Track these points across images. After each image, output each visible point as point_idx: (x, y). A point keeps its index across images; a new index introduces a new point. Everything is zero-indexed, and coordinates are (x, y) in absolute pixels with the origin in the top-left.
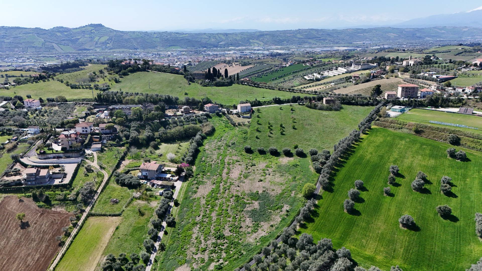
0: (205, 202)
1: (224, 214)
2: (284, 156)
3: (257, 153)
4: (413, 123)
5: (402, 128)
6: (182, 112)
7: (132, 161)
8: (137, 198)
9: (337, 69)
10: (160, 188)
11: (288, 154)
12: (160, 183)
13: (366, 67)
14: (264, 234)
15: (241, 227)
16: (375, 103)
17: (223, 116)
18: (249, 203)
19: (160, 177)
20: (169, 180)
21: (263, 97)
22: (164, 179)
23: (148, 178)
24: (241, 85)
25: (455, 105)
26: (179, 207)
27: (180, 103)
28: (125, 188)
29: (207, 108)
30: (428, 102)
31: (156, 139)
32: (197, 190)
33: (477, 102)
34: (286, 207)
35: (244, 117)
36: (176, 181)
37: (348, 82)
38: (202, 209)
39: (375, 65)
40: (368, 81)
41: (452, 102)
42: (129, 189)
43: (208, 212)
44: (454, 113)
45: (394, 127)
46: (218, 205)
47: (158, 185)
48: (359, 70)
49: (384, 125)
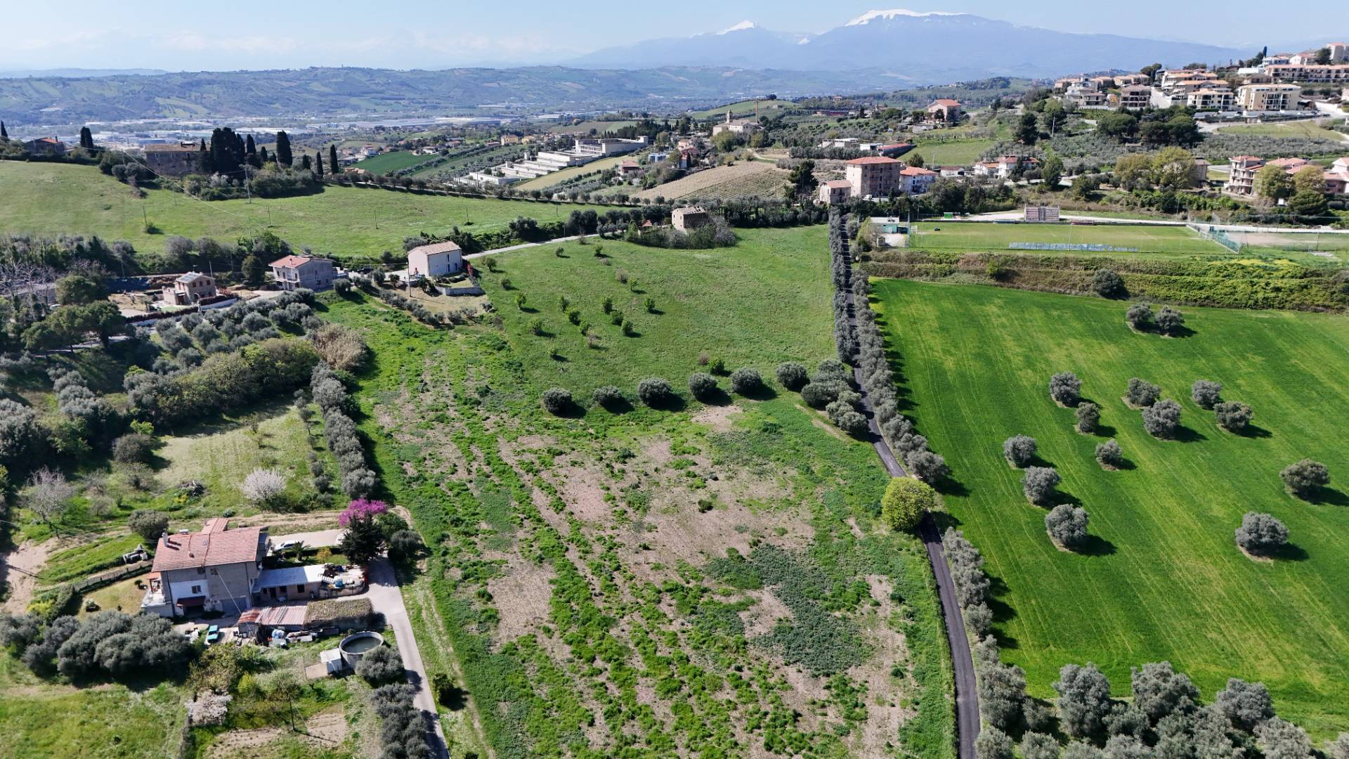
0: (568, 649)
1: (685, 679)
2: (698, 403)
3: (595, 410)
4: (976, 253)
5: (951, 272)
6: (181, 299)
7: (61, 545)
8: (212, 727)
9: (534, 159)
10: (309, 638)
11: (711, 396)
12: (297, 615)
13: (616, 148)
14: (897, 717)
15: (796, 716)
16: (814, 215)
17: (366, 297)
18: (743, 606)
19: (273, 590)
20: (322, 593)
21: (469, 224)
22: (293, 592)
23: (207, 607)
24: (354, 189)
25: (1001, 204)
26: (470, 704)
27: (148, 264)
28: (107, 687)
29: (284, 272)
30: (942, 203)
31: (134, 424)
32: (490, 605)
33: (1041, 192)
34: (881, 588)
35: (453, 294)
36: (364, 588)
37: (611, 185)
38: (581, 684)
39: (642, 140)
40: (679, 175)
41: (990, 197)
42: (139, 688)
43: (614, 691)
44: (1016, 223)
45: (928, 274)
46: (631, 646)
47: (288, 629)
48: (604, 157)
49: (893, 269)
